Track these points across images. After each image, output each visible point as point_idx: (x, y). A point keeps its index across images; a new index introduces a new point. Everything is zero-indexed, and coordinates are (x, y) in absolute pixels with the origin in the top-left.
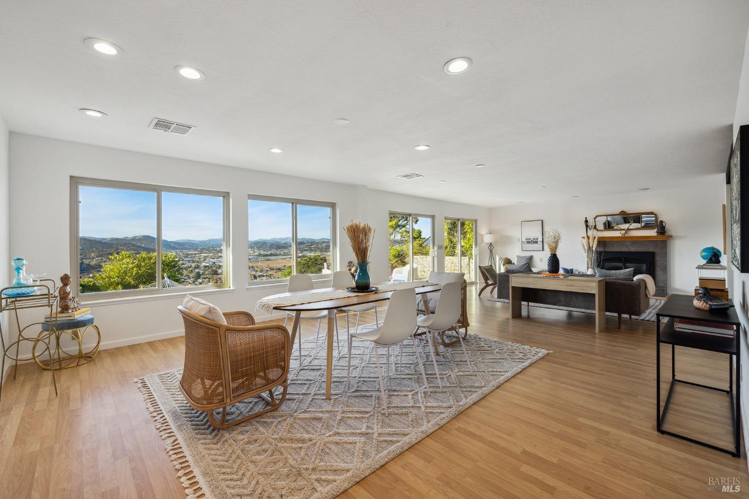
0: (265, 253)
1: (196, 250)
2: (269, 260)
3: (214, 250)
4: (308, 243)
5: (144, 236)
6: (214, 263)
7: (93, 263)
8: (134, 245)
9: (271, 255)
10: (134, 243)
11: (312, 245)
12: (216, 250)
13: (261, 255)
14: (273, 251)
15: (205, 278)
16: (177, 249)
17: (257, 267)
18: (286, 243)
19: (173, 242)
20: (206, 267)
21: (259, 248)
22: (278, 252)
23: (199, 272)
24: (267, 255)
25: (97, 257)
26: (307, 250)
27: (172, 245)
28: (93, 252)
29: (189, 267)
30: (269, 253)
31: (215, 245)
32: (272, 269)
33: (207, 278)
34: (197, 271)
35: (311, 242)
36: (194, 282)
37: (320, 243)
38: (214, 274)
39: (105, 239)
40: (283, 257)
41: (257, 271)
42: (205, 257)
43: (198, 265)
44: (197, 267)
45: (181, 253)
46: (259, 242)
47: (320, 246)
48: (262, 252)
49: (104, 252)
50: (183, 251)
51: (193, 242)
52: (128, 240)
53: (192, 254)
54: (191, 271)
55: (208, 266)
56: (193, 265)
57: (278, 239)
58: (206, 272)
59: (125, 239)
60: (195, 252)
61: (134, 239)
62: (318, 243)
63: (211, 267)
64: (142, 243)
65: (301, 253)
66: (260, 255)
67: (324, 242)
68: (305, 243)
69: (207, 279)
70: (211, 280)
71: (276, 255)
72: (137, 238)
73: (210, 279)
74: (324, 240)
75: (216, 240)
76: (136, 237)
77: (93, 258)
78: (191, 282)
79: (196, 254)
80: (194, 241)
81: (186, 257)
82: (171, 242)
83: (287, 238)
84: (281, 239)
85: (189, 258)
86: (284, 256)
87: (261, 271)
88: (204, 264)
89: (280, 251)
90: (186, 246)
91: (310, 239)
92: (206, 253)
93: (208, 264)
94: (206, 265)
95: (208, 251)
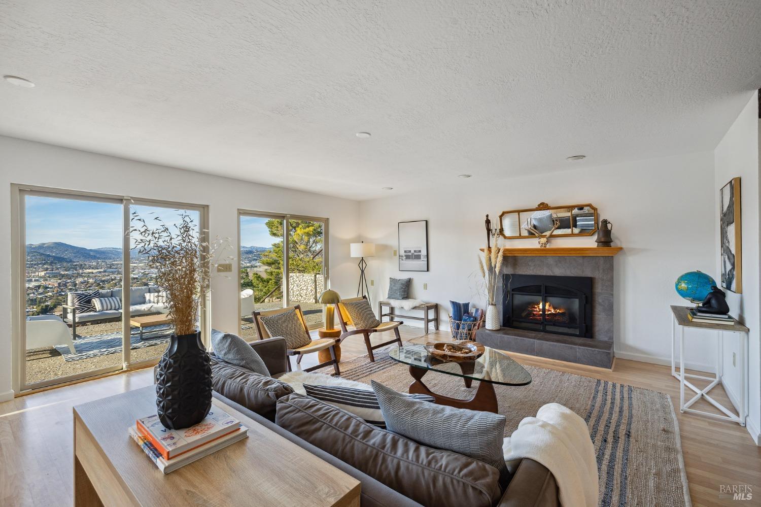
4: (258, 252)
5: (56, 243)
6: (145, 274)
8: (42, 254)
10: (42, 251)
12: (147, 260)
16: (99, 258)
19: (94, 251)
27: (92, 253)
29: (112, 280)
42: (134, 268)
45: (103, 263)
50: (106, 261)
53: (118, 264)
55: (137, 278)
61: (41, 246)
63: (141, 279)
64: (51, 251)
72: (45, 246)
76: (44, 244)
81: (110, 268)
82: (91, 250)
85: (113, 268)
90: (110, 255)
91: (260, 248)
92: (135, 263)
93: (137, 276)
94: (135, 276)
95: (138, 260)
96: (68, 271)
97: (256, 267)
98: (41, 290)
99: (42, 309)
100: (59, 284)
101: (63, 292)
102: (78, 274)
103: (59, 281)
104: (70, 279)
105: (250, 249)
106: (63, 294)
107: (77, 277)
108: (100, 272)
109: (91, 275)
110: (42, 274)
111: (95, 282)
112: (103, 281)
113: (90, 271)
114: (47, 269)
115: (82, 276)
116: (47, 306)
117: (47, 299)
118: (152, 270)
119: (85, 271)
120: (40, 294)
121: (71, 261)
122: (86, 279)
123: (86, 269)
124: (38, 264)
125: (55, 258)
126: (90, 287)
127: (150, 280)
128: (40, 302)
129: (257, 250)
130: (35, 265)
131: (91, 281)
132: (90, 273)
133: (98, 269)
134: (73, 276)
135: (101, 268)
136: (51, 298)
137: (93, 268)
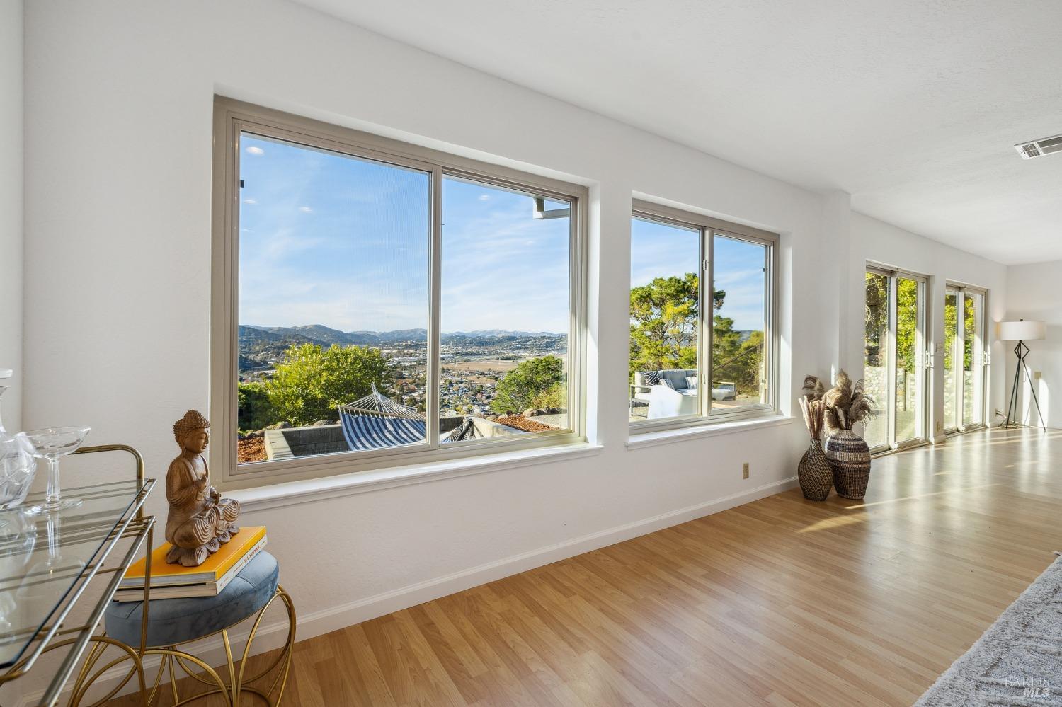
0: (464, 351)
2: (468, 361)
4: (522, 338)
5: (316, 326)
6: (399, 362)
7: (258, 359)
9: (472, 354)
10: (304, 334)
11: (527, 341)
12: (401, 346)
13: (459, 353)
14: (475, 349)
15: (387, 383)
16: (354, 343)
17: (454, 370)
18: (491, 338)
19: (350, 334)
20: (389, 367)
21: (456, 344)
22: (481, 350)
24: (467, 354)
25: (262, 351)
26: (521, 349)
27: (348, 337)
28: (258, 345)
30: (469, 350)
31: (400, 339)
32: (472, 373)
33: (390, 382)
35: (525, 338)
37: (538, 338)
39: (271, 329)
40: (487, 357)
41: (453, 376)
46: (457, 336)
47: (538, 343)
48: (460, 350)
49: (270, 346)
51: (373, 334)
52: (298, 331)
55: (392, 367)
57: (481, 332)
59: (294, 329)
61: (304, 329)
62: (535, 339)
63: (396, 368)
64: (313, 335)
66: (457, 353)
67: (544, 337)
68: (517, 339)
69: (390, 384)
71: (479, 354)
72: (307, 328)
73: (393, 383)
74: (544, 335)
75: (401, 332)
76: (306, 327)
77: (258, 353)
80: (374, 332)
82: (347, 334)
83: (493, 331)
84: (485, 332)
86: (490, 355)
87: (459, 375)
88: (387, 364)
89: (484, 349)
90: (365, 339)
91: (525, 333)
92: (388, 349)
93: (392, 365)
95: (392, 346)
97: (521, 357)
105: (513, 335)
118: (406, 358)
129: (521, 336)
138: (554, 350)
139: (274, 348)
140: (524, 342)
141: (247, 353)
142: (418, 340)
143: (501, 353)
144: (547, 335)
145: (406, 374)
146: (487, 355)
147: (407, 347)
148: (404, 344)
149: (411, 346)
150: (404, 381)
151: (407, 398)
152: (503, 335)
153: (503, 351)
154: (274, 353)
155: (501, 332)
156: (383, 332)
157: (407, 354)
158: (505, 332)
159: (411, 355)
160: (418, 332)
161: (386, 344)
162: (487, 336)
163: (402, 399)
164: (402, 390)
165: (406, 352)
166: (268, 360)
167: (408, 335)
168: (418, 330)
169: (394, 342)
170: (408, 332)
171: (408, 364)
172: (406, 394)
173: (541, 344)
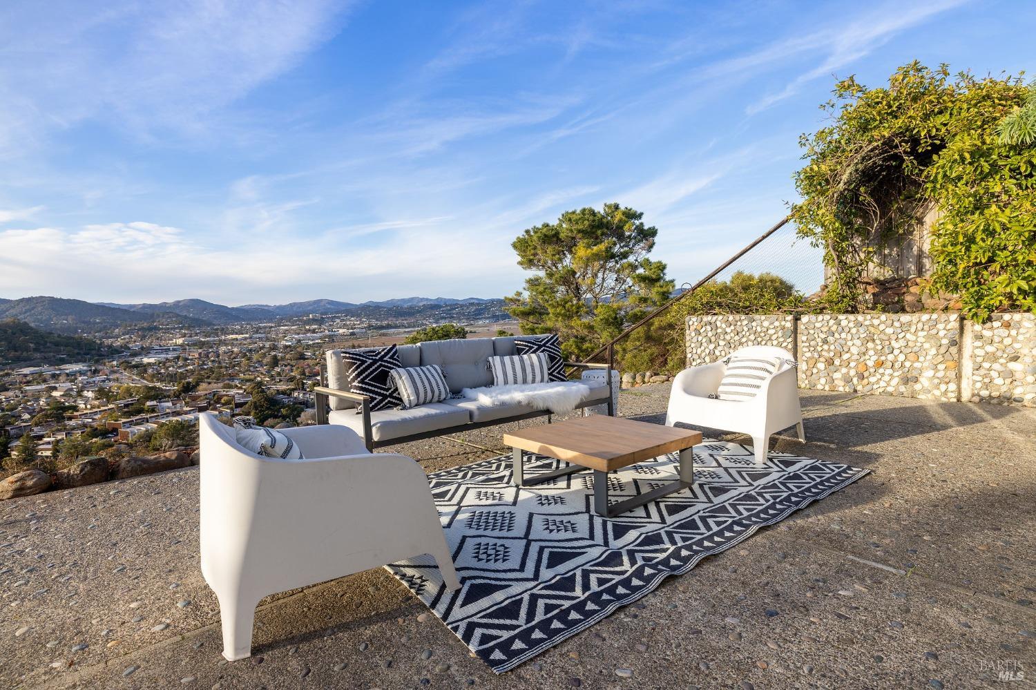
0: (379, 323)
1: (270, 320)
2: (384, 335)
3: (299, 320)
4: (447, 306)
5: (192, 300)
6: (299, 341)
7: (118, 343)
8: (178, 315)
9: (388, 327)
10: (177, 311)
11: (453, 309)
12: (301, 321)
13: (372, 326)
14: (391, 321)
15: (286, 366)
16: (243, 319)
18: (411, 307)
19: (236, 309)
20: (286, 347)
21: (368, 316)
22: (399, 322)
23: (275, 356)
24: (382, 327)
25: (123, 334)
26: (445, 318)
27: (234, 313)
28: (117, 326)
29: (261, 348)
30: (385, 323)
31: (300, 312)
33: (289, 364)
34: (273, 353)
35: (451, 305)
36: (269, 372)
37: (465, 305)
38: (300, 359)
39: (133, 306)
40: (407, 330)
42: (286, 332)
43: (274, 345)
44: (274, 348)
45: (248, 326)
46: (369, 306)
47: (466, 311)
48: (374, 322)
49: (133, 327)
50: (252, 323)
51: (267, 308)
52: (169, 307)
53: (265, 327)
54: (264, 355)
55: (290, 346)
56: (267, 345)
57: (399, 300)
58: (287, 356)
59: (163, 305)
60: (270, 325)
61: (177, 304)
62: (462, 306)
63: (295, 348)
64: (189, 311)
65: (436, 322)
66: (370, 327)
67: (472, 304)
68: (441, 307)
69: (289, 367)
70: (294, 368)
71: (396, 327)
72: (181, 304)
73: (292, 366)
74: (472, 301)
76: (179, 302)
77: (117, 337)
78: (264, 373)
79: (272, 327)
80: (267, 306)
81: (257, 332)
82: (233, 309)
83: (412, 299)
84: (403, 300)
85: (260, 333)
86: (409, 327)
88: (284, 343)
89: (403, 320)
90: (255, 314)
91: (449, 300)
92: (286, 325)
93: (290, 343)
94: (287, 344)
95: (290, 322)
96: (209, 337)
98: (180, 363)
99: (183, 387)
100: (200, 354)
101: (205, 364)
102: (220, 341)
103: (200, 351)
104: (212, 347)
105: (436, 303)
106: (206, 367)
107: (219, 344)
108: (245, 339)
109: (235, 342)
110: (180, 341)
111: (241, 352)
112: (250, 351)
113: (234, 336)
114: (184, 336)
115: (226, 345)
116: (189, 383)
117: (189, 374)
118: (309, 335)
119: (228, 337)
120: (180, 367)
121: (210, 324)
122: (230, 348)
123: (228, 334)
124: (175, 328)
125: (193, 319)
126: (235, 358)
127: (306, 349)
128: (181, 379)
129: (445, 303)
130: (172, 329)
131: (235, 350)
132: (234, 339)
133: (242, 334)
134: (215, 344)
135: (247, 333)
136: (192, 372)
137: (237, 334)
138: (486, 318)
139: (138, 330)
140: (450, 310)
141: (103, 337)
142: (322, 314)
143: (423, 324)
144: (476, 301)
145: (308, 354)
146: (406, 328)
147: (310, 322)
148: (305, 318)
149: (314, 321)
150: (307, 362)
151: (310, 382)
152: (425, 303)
153: (424, 322)
154: (139, 336)
155: (422, 299)
156: (277, 304)
157: (309, 330)
158: (427, 299)
159: (314, 331)
160: (322, 304)
161: (282, 319)
162: (406, 306)
163: (303, 384)
164: (303, 373)
165: (307, 327)
166: (130, 345)
167: (310, 308)
168: (321, 301)
169: (293, 317)
170: (309, 303)
171: (311, 343)
172: (309, 377)
173: (469, 312)
